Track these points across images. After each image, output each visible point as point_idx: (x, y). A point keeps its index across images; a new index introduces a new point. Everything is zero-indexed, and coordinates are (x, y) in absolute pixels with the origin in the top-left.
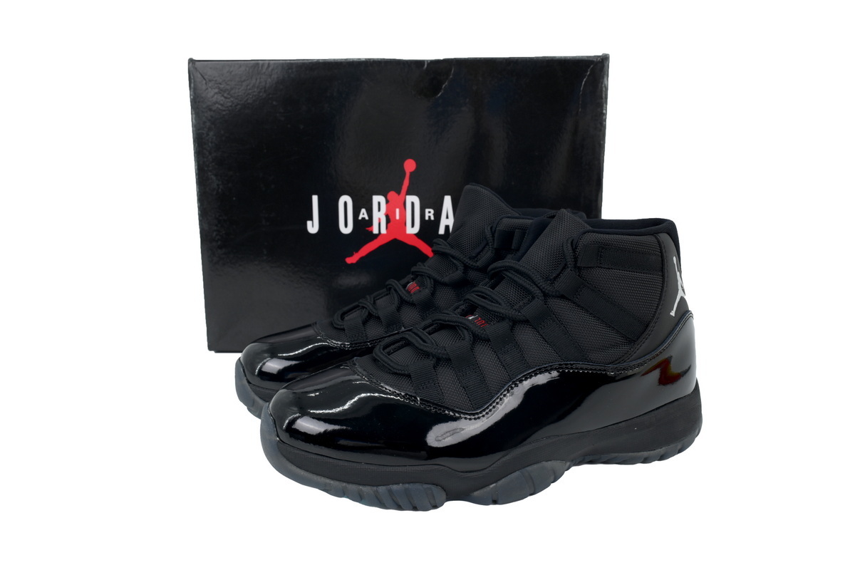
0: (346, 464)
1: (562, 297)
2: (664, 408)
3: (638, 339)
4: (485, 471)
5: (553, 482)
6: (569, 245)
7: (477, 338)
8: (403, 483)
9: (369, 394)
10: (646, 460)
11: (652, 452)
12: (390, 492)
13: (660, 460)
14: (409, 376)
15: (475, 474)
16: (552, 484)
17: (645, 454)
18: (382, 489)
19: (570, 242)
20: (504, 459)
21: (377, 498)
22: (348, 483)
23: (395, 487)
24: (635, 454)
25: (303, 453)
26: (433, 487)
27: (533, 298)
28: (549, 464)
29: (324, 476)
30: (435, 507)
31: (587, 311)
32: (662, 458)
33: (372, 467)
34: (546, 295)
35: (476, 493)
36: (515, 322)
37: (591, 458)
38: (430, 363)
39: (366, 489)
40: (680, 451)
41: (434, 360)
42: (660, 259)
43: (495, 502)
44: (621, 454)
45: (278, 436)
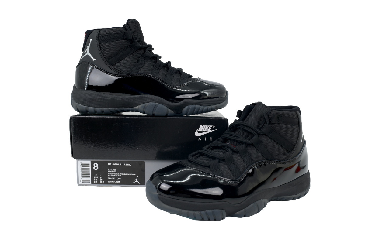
0: (188, 202)
1: (265, 135)
2: (300, 178)
3: (291, 151)
4: (241, 204)
5: (264, 207)
6: (266, 115)
7: (234, 151)
8: (211, 209)
9: (194, 175)
10: (294, 199)
11: (296, 195)
12: (206, 213)
13: (298, 198)
14: (209, 167)
15: (238, 205)
16: (264, 209)
17: (293, 196)
18: (203, 212)
19: (266, 114)
20: (248, 198)
21: (201, 216)
22: (189, 210)
23: (208, 211)
24: (290, 196)
25: (170, 199)
26: (223, 211)
27: (254, 135)
28: (263, 201)
29: (179, 208)
30: (223, 219)
31: (274, 140)
32: (299, 198)
33: (199, 203)
34: (258, 134)
35: (237, 213)
36: (248, 145)
37: (273, 199)
38: (217, 161)
39: (197, 213)
40: (305, 195)
41: (218, 160)
42: (298, 120)
43: (245, 216)
44: (285, 197)
45: (158, 193)
